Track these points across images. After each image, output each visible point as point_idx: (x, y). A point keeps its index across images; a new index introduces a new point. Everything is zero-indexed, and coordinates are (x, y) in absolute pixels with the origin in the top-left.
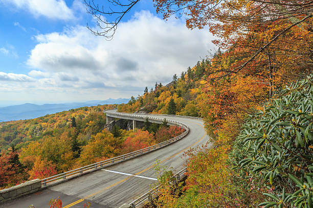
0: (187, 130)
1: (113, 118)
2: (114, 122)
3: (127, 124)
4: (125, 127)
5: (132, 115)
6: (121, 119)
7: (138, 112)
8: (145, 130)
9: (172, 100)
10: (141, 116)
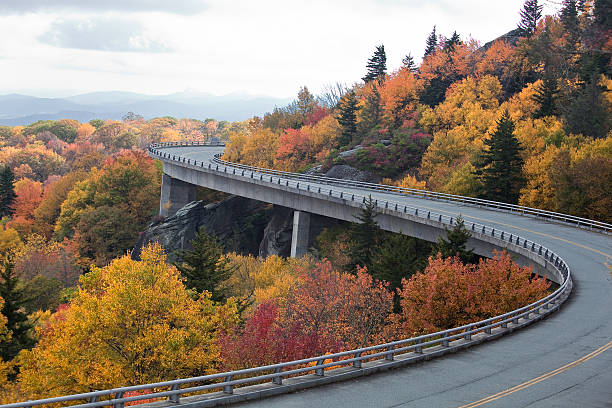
0: (565, 284)
1: (194, 191)
2: (200, 208)
3: (261, 226)
4: (252, 246)
5: (293, 183)
6: (238, 197)
7: (325, 170)
8: (352, 268)
9: (506, 127)
10: (337, 191)
